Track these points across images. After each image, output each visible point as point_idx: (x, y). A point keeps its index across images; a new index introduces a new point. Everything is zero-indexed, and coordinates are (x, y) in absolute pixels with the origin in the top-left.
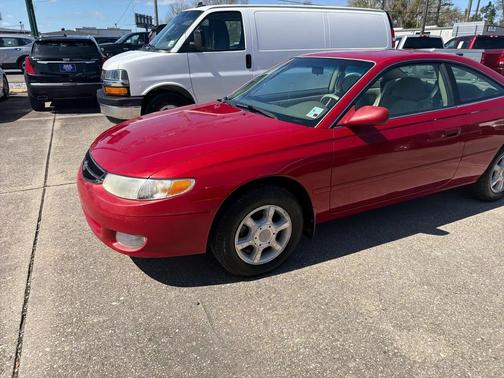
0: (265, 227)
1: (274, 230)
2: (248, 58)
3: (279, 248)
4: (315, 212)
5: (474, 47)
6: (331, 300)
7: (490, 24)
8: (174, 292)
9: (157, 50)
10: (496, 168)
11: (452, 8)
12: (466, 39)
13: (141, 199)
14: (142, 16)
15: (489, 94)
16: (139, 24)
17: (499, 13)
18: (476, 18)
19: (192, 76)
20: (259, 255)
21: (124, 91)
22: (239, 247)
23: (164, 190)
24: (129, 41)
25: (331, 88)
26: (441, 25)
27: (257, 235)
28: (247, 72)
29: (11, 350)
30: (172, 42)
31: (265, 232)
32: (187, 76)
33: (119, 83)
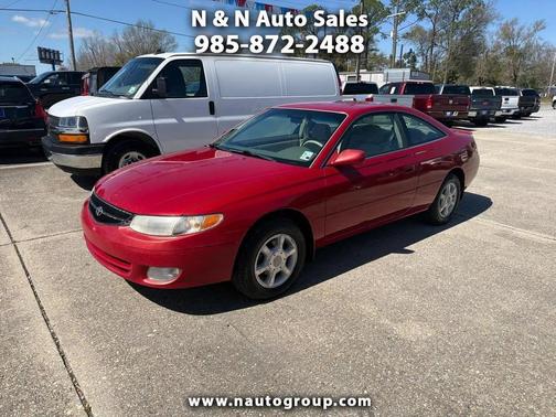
0: (277, 254)
1: (284, 256)
2: (212, 104)
3: (288, 272)
4: (315, 238)
5: (404, 93)
6: (338, 308)
7: (413, 69)
8: (202, 320)
9: (117, 96)
10: (442, 196)
11: (378, 53)
12: (398, 85)
13: (175, 234)
14: (46, 51)
15: (430, 137)
16: (43, 60)
17: (420, 59)
18: (400, 65)
19: (156, 122)
20: (273, 280)
21: (83, 138)
22: (258, 273)
23: (197, 225)
24: (48, 81)
25: (300, 133)
26: (370, 69)
27: (272, 261)
28: (211, 119)
29: (68, 383)
30: (133, 89)
31: (278, 259)
32: (150, 122)
33: (77, 130)
